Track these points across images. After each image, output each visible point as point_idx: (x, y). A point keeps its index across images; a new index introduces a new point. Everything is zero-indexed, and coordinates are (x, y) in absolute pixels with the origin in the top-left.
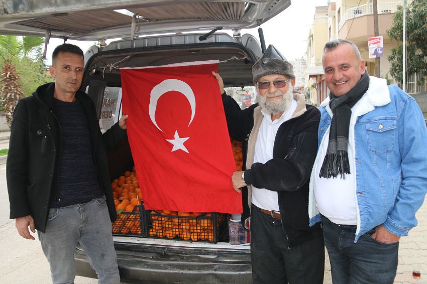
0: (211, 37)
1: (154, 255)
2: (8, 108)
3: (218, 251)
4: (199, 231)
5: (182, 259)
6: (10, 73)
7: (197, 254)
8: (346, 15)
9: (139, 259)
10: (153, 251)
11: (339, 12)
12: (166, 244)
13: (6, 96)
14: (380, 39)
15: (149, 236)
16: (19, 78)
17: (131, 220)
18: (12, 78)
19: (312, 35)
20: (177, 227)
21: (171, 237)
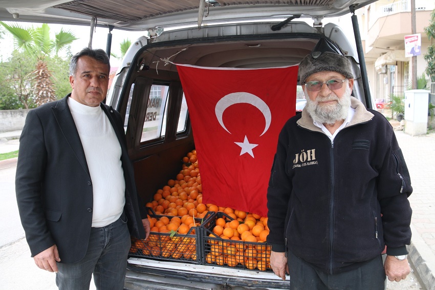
0: (286, 26)
1: (213, 286)
6: (43, 71)
10: (212, 281)
11: (369, 10)
12: (227, 274)
13: (38, 94)
14: (417, 37)
15: (206, 263)
16: (51, 76)
17: (185, 244)
18: (44, 76)
20: (241, 254)
21: (233, 265)
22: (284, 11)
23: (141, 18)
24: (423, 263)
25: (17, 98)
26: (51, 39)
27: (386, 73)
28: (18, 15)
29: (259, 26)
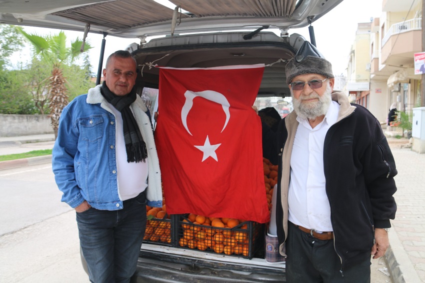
0: (256, 36)
1: (183, 266)
2: (53, 110)
3: (252, 268)
4: (233, 244)
5: (213, 273)
6: (58, 77)
7: (229, 269)
8: (391, 30)
9: (167, 270)
10: (182, 262)
11: (383, 27)
12: (197, 256)
13: (52, 99)
15: (179, 246)
16: (65, 82)
17: (161, 228)
18: (59, 82)
19: (354, 51)
20: (210, 238)
21: (203, 249)
22: (254, 22)
23: (130, 27)
24: (397, 267)
25: (34, 104)
26: (67, 47)
27: (399, 91)
28: (22, 20)
29: (232, 35)
